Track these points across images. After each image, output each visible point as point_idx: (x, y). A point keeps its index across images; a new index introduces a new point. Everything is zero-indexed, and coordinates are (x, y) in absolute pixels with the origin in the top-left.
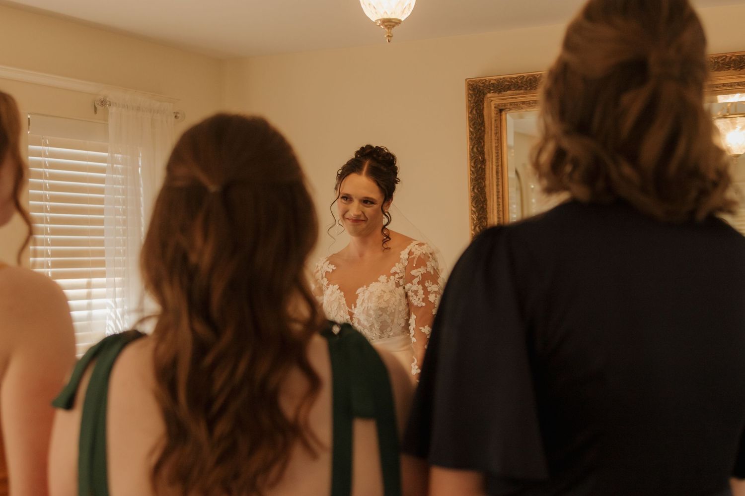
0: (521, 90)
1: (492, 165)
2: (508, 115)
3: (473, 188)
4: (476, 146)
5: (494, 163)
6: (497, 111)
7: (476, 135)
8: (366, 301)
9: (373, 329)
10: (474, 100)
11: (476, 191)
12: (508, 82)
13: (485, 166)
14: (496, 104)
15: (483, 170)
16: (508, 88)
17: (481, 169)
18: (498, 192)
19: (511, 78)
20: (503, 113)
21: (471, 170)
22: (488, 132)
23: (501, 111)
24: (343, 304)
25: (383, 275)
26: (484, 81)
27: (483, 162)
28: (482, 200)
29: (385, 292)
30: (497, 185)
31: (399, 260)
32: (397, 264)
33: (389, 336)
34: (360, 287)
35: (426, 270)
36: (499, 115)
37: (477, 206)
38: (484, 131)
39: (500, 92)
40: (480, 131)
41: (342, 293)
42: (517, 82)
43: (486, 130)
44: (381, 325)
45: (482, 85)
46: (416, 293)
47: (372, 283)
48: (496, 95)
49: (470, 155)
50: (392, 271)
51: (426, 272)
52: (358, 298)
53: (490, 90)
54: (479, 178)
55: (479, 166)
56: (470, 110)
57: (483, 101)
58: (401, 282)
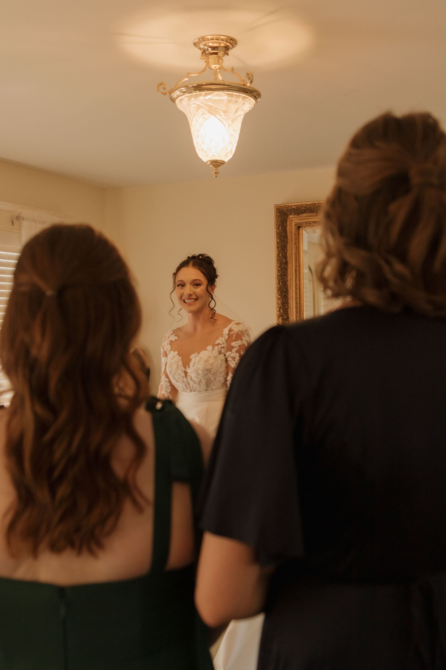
0: (313, 213)
1: (292, 265)
2: (304, 231)
3: (279, 282)
4: (281, 252)
5: (294, 265)
6: (296, 228)
7: (281, 245)
8: (197, 364)
9: (201, 384)
10: (280, 220)
11: (280, 284)
12: (305, 207)
13: (287, 266)
14: (295, 223)
15: (286, 269)
16: (304, 212)
17: (284, 268)
18: (296, 285)
19: (306, 205)
20: (301, 229)
21: (277, 269)
22: (290, 243)
23: (299, 228)
24: (181, 366)
25: (210, 345)
26: (288, 206)
27: (286, 263)
28: (285, 290)
29: (210, 357)
30: (296, 280)
31: (222, 335)
32: (220, 338)
33: (212, 389)
34: (193, 354)
35: (242, 343)
36: (297, 230)
37: (281, 295)
38: (287, 242)
39: (298, 214)
40: (284, 242)
41: (180, 358)
42: (311, 207)
43: (289, 241)
44: (207, 381)
45: (285, 209)
46: (234, 358)
47: (202, 351)
48: (296, 216)
49: (277, 258)
50: (216, 343)
51: (242, 344)
52: (191, 361)
53: (292, 213)
54: (283, 275)
55: (283, 266)
56: (277, 226)
57: (287, 220)
58: (223, 350)
